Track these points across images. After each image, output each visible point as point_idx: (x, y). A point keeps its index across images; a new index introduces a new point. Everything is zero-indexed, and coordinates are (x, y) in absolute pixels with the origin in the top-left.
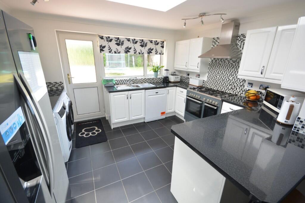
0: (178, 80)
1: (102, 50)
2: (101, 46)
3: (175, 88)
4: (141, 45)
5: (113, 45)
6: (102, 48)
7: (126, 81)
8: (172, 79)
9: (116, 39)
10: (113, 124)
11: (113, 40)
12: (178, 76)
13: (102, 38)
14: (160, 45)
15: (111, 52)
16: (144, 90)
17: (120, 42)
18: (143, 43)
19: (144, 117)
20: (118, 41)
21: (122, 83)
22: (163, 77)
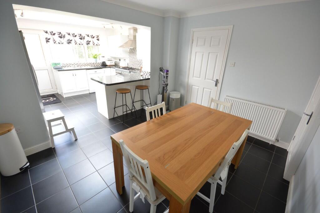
0: (113, 64)
1: (47, 41)
2: (46, 38)
3: (110, 68)
4: (80, 38)
5: (56, 37)
6: (48, 40)
7: (72, 65)
8: (108, 63)
9: (59, 34)
10: (64, 94)
11: (56, 34)
12: (112, 61)
13: (46, 32)
14: (95, 38)
15: (56, 43)
16: (85, 70)
17: (62, 35)
18: (81, 36)
19: (88, 89)
20: (61, 35)
21: (68, 66)
22: (101, 62)
